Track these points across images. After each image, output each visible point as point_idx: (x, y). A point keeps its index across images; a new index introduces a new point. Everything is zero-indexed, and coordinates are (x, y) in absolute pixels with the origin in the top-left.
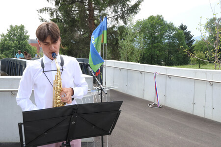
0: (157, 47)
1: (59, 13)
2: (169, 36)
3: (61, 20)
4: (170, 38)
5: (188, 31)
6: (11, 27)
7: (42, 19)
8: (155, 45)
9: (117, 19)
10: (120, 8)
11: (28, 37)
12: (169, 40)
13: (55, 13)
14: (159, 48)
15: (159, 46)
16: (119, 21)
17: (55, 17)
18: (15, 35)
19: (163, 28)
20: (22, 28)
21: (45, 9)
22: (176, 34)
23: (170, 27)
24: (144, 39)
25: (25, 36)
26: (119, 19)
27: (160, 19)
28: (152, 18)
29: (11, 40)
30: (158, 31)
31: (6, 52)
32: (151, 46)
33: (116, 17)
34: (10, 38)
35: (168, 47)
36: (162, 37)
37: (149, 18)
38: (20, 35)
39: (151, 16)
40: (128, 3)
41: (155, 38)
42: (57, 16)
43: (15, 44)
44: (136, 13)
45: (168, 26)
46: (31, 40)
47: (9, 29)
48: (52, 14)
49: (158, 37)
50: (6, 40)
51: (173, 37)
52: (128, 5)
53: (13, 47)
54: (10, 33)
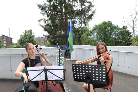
0: (108, 40)
1: (49, 21)
2: (116, 33)
3: (50, 25)
4: (116, 34)
5: (128, 30)
6: (25, 31)
7: (40, 25)
8: (106, 39)
9: (81, 23)
10: (82, 17)
11: (34, 36)
12: (115, 35)
13: (47, 22)
14: (109, 41)
15: (109, 39)
16: (82, 24)
17: (47, 24)
18: (27, 35)
19: (112, 28)
20: (31, 31)
21: (42, 20)
22: (120, 32)
23: (116, 28)
24: (100, 36)
25: (32, 36)
26: (82, 23)
27: (110, 23)
28: (104, 23)
29: (25, 38)
30: (108, 30)
31: (23, 44)
32: (104, 39)
33: (80, 22)
34: (25, 37)
35: (115, 40)
36: (111, 34)
37: (103, 23)
38: (30, 35)
39: (104, 22)
40: (87, 14)
41: (107, 35)
42: (48, 23)
43: (28, 40)
44: (92, 19)
45: (115, 27)
46: (36, 38)
47: (25, 32)
48: (45, 22)
49: (108, 34)
50: (23, 38)
51: (118, 34)
52: (88, 15)
53: (26, 42)
54: (25, 34)
